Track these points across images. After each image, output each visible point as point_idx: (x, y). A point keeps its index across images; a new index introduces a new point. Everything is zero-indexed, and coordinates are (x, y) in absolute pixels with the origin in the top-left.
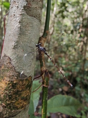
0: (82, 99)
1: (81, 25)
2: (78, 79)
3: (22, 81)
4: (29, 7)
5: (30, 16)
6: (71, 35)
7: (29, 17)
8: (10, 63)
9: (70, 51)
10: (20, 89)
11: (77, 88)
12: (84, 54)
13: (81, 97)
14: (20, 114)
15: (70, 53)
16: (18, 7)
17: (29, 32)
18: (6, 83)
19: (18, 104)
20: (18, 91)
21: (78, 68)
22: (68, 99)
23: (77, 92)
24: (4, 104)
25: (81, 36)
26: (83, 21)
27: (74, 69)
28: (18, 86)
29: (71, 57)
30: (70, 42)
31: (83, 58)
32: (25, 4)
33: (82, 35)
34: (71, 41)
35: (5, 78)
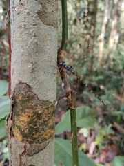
0: (91, 104)
1: (86, 11)
2: (86, 82)
3: (47, 109)
4: (44, 12)
5: (47, 25)
6: (73, 26)
7: (46, 27)
8: (30, 91)
9: (73, 49)
10: (47, 119)
11: (85, 92)
12: (91, 51)
13: (90, 101)
14: (49, 145)
15: (74, 51)
16: (28, 13)
17: (48, 47)
18: (29, 116)
19: (46, 135)
20: (44, 122)
21: (85, 69)
22: (84, 110)
23: (85, 97)
24: (30, 140)
25: (86, 27)
26: (88, 5)
27: (80, 71)
28: (44, 116)
29: (76, 56)
30: (73, 36)
31: (90, 55)
32: (39, 7)
33: (88, 25)
34: (75, 35)
35: (27, 110)
